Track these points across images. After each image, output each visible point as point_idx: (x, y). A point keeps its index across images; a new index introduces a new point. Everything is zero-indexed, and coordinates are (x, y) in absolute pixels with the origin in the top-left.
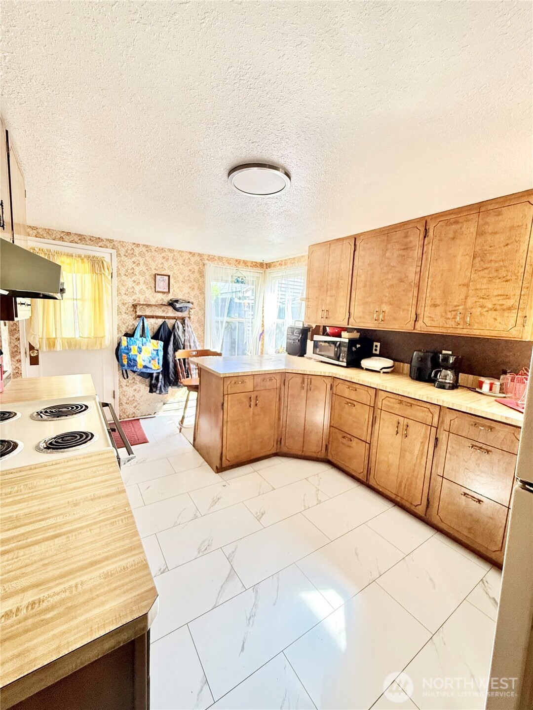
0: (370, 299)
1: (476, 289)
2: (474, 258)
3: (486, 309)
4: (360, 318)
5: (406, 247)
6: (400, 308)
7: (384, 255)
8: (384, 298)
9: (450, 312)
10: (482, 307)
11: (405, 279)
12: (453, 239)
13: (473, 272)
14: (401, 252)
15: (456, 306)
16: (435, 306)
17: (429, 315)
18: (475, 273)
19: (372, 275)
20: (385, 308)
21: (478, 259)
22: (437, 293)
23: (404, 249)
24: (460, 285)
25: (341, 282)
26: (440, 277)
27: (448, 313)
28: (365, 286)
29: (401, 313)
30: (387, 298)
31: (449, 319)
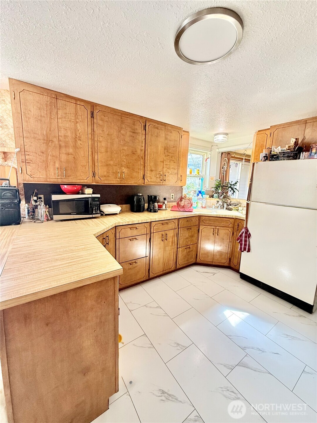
0: (112, 163)
1: (166, 164)
2: (165, 150)
3: (169, 174)
4: (105, 176)
5: (133, 131)
6: (134, 170)
7: (120, 131)
8: (123, 163)
9: (158, 174)
10: (168, 173)
11: (136, 153)
12: (157, 137)
13: (165, 156)
14: (131, 134)
15: (160, 172)
16: (152, 171)
17: (150, 176)
18: (165, 157)
19: (112, 144)
20: (125, 170)
21: (166, 150)
22: (152, 164)
23: (133, 132)
24: (161, 161)
25: (79, 142)
26: (152, 155)
27: (157, 175)
28: (107, 152)
29: (135, 174)
30: (125, 163)
31: (158, 178)
